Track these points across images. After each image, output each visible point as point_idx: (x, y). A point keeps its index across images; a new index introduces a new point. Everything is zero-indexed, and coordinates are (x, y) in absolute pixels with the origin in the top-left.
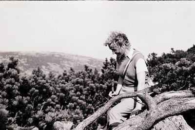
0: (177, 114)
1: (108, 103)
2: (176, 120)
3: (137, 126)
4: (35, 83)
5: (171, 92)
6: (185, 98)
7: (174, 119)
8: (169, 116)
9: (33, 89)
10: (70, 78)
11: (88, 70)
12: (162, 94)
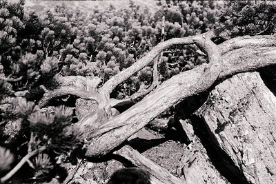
0: (251, 71)
1: (152, 51)
2: (249, 78)
3: (189, 85)
4: (49, 21)
5: (246, 37)
6: (265, 48)
7: (246, 77)
8: (238, 73)
9: (46, 29)
10: (104, 17)
11: (135, 7)
12: (232, 41)
